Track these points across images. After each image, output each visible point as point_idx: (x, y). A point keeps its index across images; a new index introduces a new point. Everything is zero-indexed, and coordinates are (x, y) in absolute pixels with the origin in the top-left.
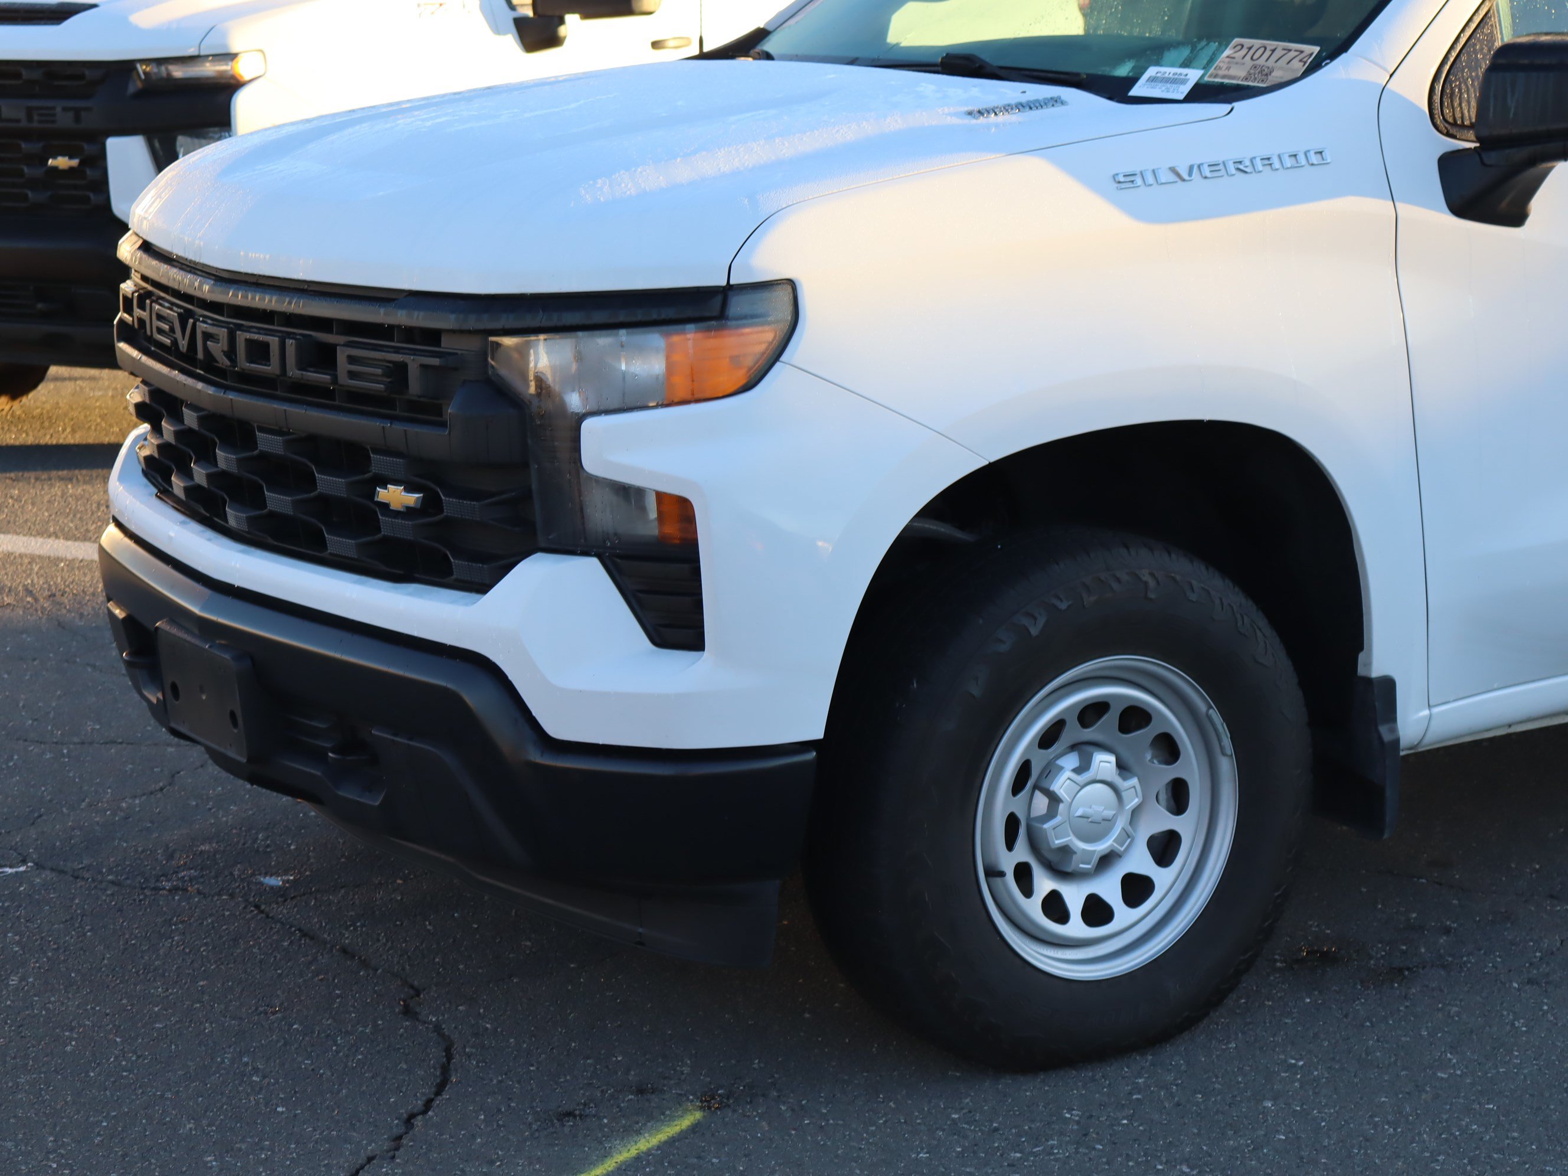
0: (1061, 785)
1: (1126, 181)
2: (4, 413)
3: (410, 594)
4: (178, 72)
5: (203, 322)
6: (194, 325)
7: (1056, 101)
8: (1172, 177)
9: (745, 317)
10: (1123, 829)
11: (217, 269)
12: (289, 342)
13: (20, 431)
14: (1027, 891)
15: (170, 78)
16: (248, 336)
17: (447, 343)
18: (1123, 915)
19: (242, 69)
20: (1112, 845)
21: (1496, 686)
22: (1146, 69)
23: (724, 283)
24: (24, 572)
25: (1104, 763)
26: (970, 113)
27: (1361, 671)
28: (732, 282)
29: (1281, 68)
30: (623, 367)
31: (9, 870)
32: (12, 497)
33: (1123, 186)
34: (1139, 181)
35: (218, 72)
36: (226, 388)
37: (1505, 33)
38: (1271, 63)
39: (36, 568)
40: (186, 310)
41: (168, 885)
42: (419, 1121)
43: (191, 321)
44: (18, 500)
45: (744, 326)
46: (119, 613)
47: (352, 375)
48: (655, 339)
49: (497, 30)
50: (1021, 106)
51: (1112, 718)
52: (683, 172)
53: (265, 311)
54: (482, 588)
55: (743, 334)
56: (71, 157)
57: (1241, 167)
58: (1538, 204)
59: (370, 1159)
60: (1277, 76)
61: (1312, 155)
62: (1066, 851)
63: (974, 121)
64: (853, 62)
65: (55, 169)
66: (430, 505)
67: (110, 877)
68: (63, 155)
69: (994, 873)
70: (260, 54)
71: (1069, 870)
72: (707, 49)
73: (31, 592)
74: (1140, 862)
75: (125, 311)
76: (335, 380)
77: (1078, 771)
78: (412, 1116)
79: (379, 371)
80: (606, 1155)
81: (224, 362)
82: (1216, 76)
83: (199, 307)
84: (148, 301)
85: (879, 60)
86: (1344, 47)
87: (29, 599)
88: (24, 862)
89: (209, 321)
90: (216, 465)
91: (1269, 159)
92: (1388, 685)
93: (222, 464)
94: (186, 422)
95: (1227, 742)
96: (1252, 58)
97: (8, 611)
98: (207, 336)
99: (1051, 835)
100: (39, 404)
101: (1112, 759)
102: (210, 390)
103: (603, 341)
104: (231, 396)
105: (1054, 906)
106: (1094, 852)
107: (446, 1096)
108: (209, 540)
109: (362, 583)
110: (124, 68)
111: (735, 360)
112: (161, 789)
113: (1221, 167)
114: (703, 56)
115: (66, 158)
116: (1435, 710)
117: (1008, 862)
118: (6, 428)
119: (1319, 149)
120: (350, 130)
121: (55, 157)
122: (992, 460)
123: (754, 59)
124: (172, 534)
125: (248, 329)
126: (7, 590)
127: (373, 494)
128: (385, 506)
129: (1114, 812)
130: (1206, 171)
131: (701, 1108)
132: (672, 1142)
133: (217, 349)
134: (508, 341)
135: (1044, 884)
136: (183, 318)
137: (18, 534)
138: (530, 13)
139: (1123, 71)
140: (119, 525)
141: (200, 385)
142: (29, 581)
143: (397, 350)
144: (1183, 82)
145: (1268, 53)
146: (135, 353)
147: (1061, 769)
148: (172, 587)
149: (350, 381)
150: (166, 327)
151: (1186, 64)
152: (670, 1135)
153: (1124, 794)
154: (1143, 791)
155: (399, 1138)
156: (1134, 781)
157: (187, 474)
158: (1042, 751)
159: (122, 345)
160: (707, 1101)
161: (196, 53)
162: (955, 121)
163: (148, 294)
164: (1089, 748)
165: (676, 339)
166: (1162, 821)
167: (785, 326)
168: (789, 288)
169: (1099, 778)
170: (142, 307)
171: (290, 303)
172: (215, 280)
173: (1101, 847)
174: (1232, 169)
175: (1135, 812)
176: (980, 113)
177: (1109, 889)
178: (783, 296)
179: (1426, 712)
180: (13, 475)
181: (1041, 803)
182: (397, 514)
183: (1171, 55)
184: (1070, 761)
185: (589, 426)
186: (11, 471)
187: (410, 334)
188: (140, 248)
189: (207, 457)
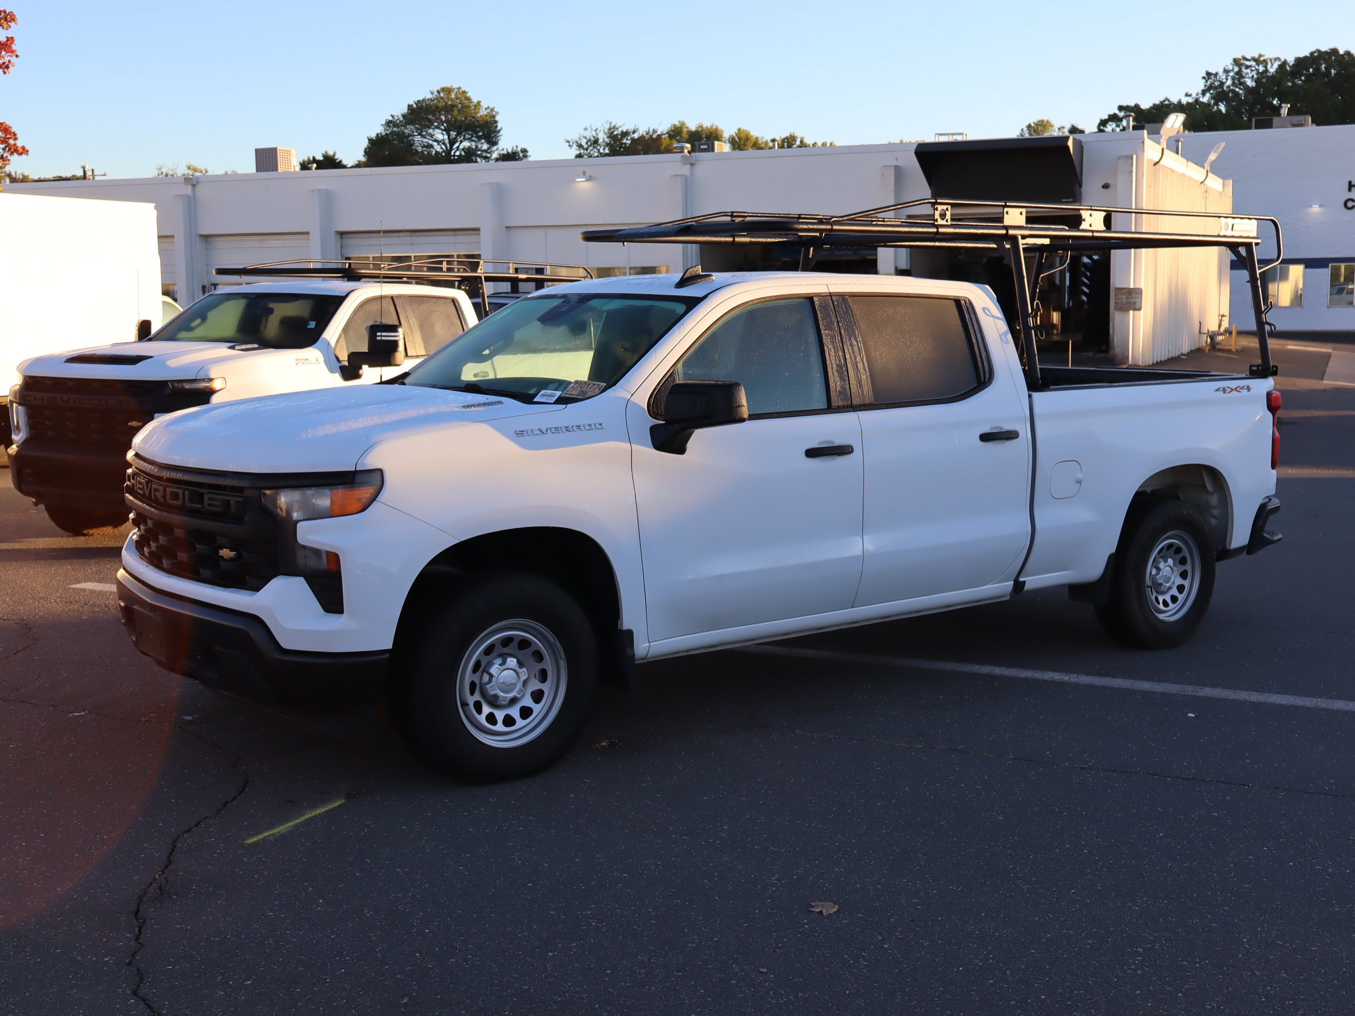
0: (494, 670)
1: (520, 433)
2: (110, 533)
3: (230, 592)
4: (187, 386)
5: (155, 484)
6: (151, 486)
7: (500, 402)
8: (539, 432)
9: (362, 483)
10: (520, 688)
11: (161, 463)
12: (187, 492)
13: (116, 541)
14: (479, 711)
15: (183, 389)
16: (171, 490)
17: (246, 493)
18: (520, 723)
19: (216, 385)
20: (515, 695)
21: (678, 635)
22: (541, 391)
23: (354, 470)
24: (106, 598)
25: (512, 662)
26: (464, 407)
27: (619, 627)
28: (357, 469)
29: (591, 392)
30: (314, 501)
31: (77, 714)
32: (107, 568)
33: (519, 435)
34: (525, 434)
35: (204, 386)
36: (162, 511)
37: (680, 380)
38: (587, 390)
39: (112, 597)
40: (149, 479)
41: (143, 720)
42: (229, 805)
43: (150, 484)
44: (109, 569)
45: (362, 487)
46: (122, 604)
47: (210, 505)
48: (327, 491)
49: (332, 371)
50: (484, 404)
51: (515, 644)
52: (343, 427)
53: (177, 480)
54: (257, 589)
55: (361, 490)
56: (138, 422)
57: (568, 429)
58: (690, 445)
59: (206, 818)
60: (589, 394)
61: (597, 425)
62: (496, 696)
63: (465, 410)
64: (434, 386)
65: (131, 427)
66: (239, 556)
67: (120, 717)
68: (135, 421)
69: (465, 704)
70: (224, 379)
71: (498, 704)
72: (383, 380)
73: (108, 606)
74: (528, 702)
75: (128, 481)
76: (203, 507)
77: (501, 665)
78: (227, 803)
79: (219, 503)
80: (303, 815)
81: (161, 500)
82: (566, 394)
83: (154, 478)
84: (135, 477)
85: (444, 385)
86: (614, 384)
87: (106, 609)
88: (84, 711)
89: (157, 484)
90: (159, 542)
91: (579, 426)
92: (630, 633)
93: (161, 542)
94: (149, 525)
95: (562, 654)
96: (581, 388)
97: (96, 614)
98: (156, 490)
99: (489, 690)
100: (127, 530)
101: (515, 660)
102: (157, 512)
103: (310, 492)
104: (164, 514)
105: (491, 719)
106: (507, 697)
107: (242, 795)
108: (156, 572)
109: (212, 588)
110: (163, 384)
111: (358, 500)
112: (149, 683)
113: (560, 429)
114: (382, 383)
115: (137, 422)
116: (652, 644)
117: (471, 700)
118: (110, 540)
119: (600, 422)
120: (222, 409)
121: (131, 422)
122: (462, 540)
123: (399, 384)
124: (142, 570)
125: (171, 487)
126: (97, 606)
127: (218, 552)
128: (222, 557)
129: (515, 681)
130: (553, 430)
131: (345, 799)
132: (330, 810)
133: (159, 495)
134: (268, 492)
135: (486, 710)
136: (147, 483)
137: (106, 583)
138: (347, 364)
139: (532, 392)
140: (124, 569)
141: (153, 510)
142: (108, 602)
143: (227, 495)
144: (554, 396)
145: (587, 385)
146: (131, 498)
147: (493, 664)
148: (141, 592)
149: (209, 508)
150: (141, 486)
151: (556, 390)
152: (330, 808)
153: (520, 674)
154: (528, 673)
155: (220, 810)
156: (525, 669)
157: (149, 546)
158: (485, 656)
159: (127, 495)
160: (348, 797)
161: (195, 378)
162: (458, 409)
163: (137, 473)
164: (506, 656)
165: (335, 491)
166: (535, 685)
167: (378, 487)
168: (380, 473)
169: (510, 667)
170: (133, 479)
171: (187, 476)
172: (159, 468)
173: (511, 695)
174: (564, 430)
175: (525, 683)
176: (468, 406)
177: (515, 712)
178: (378, 475)
179: (648, 644)
180: (109, 559)
181: (486, 678)
182: (227, 560)
183: (551, 386)
184: (499, 661)
185: (299, 525)
186: (108, 557)
187: (233, 489)
188: (134, 455)
189: (156, 540)
